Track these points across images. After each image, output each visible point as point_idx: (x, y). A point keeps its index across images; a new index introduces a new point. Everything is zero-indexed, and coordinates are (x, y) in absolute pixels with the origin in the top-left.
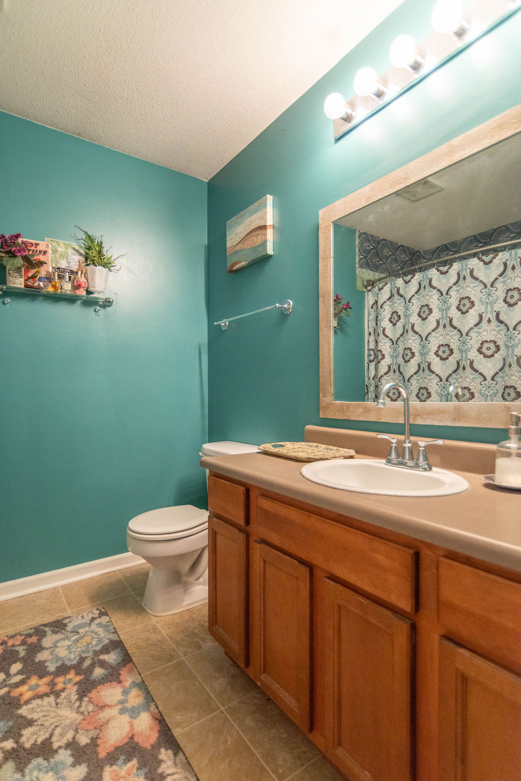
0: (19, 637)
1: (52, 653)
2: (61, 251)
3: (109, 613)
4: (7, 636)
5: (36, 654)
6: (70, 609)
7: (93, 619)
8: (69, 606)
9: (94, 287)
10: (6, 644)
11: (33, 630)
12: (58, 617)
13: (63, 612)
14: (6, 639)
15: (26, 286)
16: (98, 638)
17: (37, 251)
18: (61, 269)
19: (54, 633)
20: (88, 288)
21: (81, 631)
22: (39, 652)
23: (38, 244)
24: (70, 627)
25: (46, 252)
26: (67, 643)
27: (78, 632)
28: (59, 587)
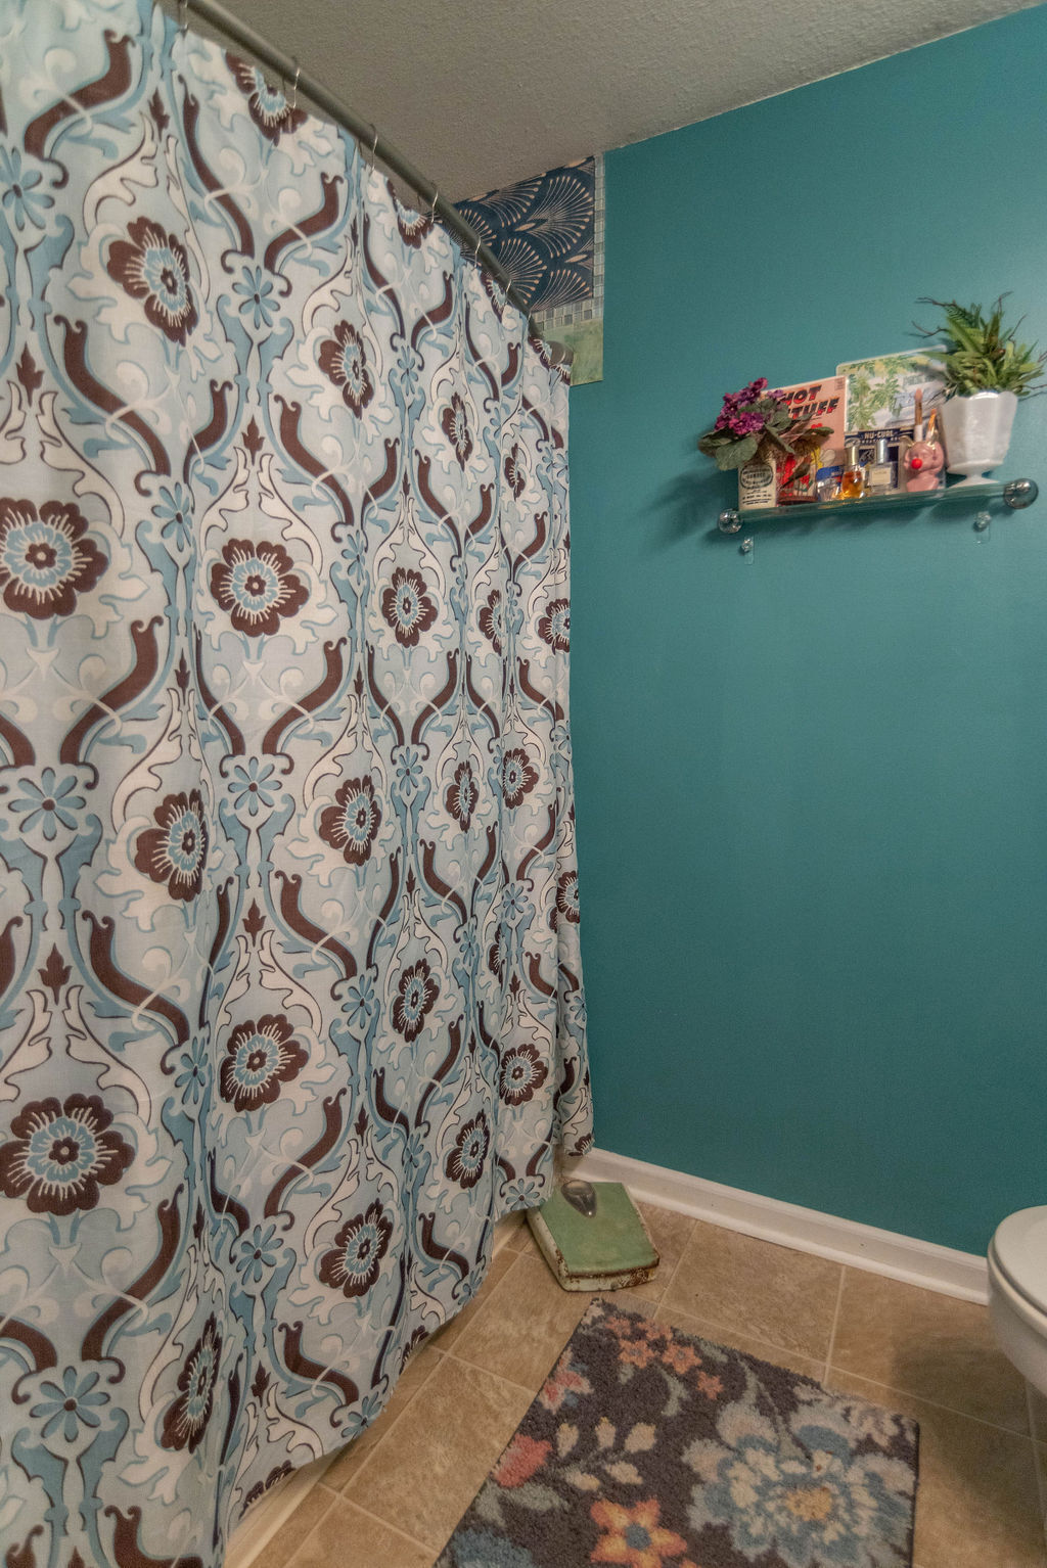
0: (690, 1352)
1: (725, 1465)
2: (878, 385)
3: (923, 1461)
4: (674, 1331)
5: (692, 1438)
6: (835, 1361)
7: (867, 1446)
8: (839, 1345)
9: (963, 459)
10: (662, 1352)
11: (724, 1359)
12: (795, 1359)
13: (815, 1356)
14: (669, 1336)
15: (782, 501)
16: (848, 1527)
17: (814, 405)
18: (867, 436)
19: (756, 1405)
20: (946, 466)
21: (821, 1458)
22: (702, 1436)
23: (818, 388)
24: (802, 1419)
25: (836, 400)
26: (768, 1466)
27: (809, 1457)
28: (844, 1269)
